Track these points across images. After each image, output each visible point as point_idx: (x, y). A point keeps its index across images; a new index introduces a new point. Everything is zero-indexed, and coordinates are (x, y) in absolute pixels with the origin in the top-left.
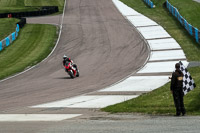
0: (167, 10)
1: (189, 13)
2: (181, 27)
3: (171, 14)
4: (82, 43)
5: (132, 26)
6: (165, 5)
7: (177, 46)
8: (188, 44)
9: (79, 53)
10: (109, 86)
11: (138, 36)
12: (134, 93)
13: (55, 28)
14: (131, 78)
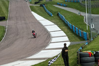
0: (59, 17)
1: (70, 18)
2: (66, 25)
3: (61, 19)
4: (17, 35)
5: (42, 25)
6: (58, 14)
7: (65, 34)
8: (70, 33)
9: (16, 40)
10: (31, 55)
11: (45, 30)
12: (44, 59)
13: (4, 28)
14: (43, 51)
